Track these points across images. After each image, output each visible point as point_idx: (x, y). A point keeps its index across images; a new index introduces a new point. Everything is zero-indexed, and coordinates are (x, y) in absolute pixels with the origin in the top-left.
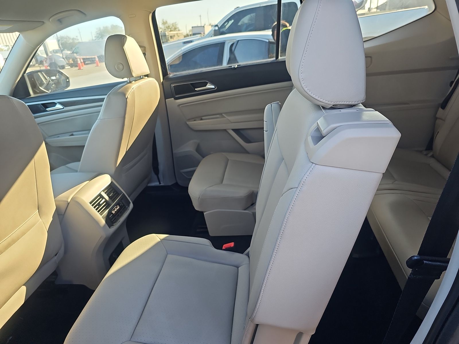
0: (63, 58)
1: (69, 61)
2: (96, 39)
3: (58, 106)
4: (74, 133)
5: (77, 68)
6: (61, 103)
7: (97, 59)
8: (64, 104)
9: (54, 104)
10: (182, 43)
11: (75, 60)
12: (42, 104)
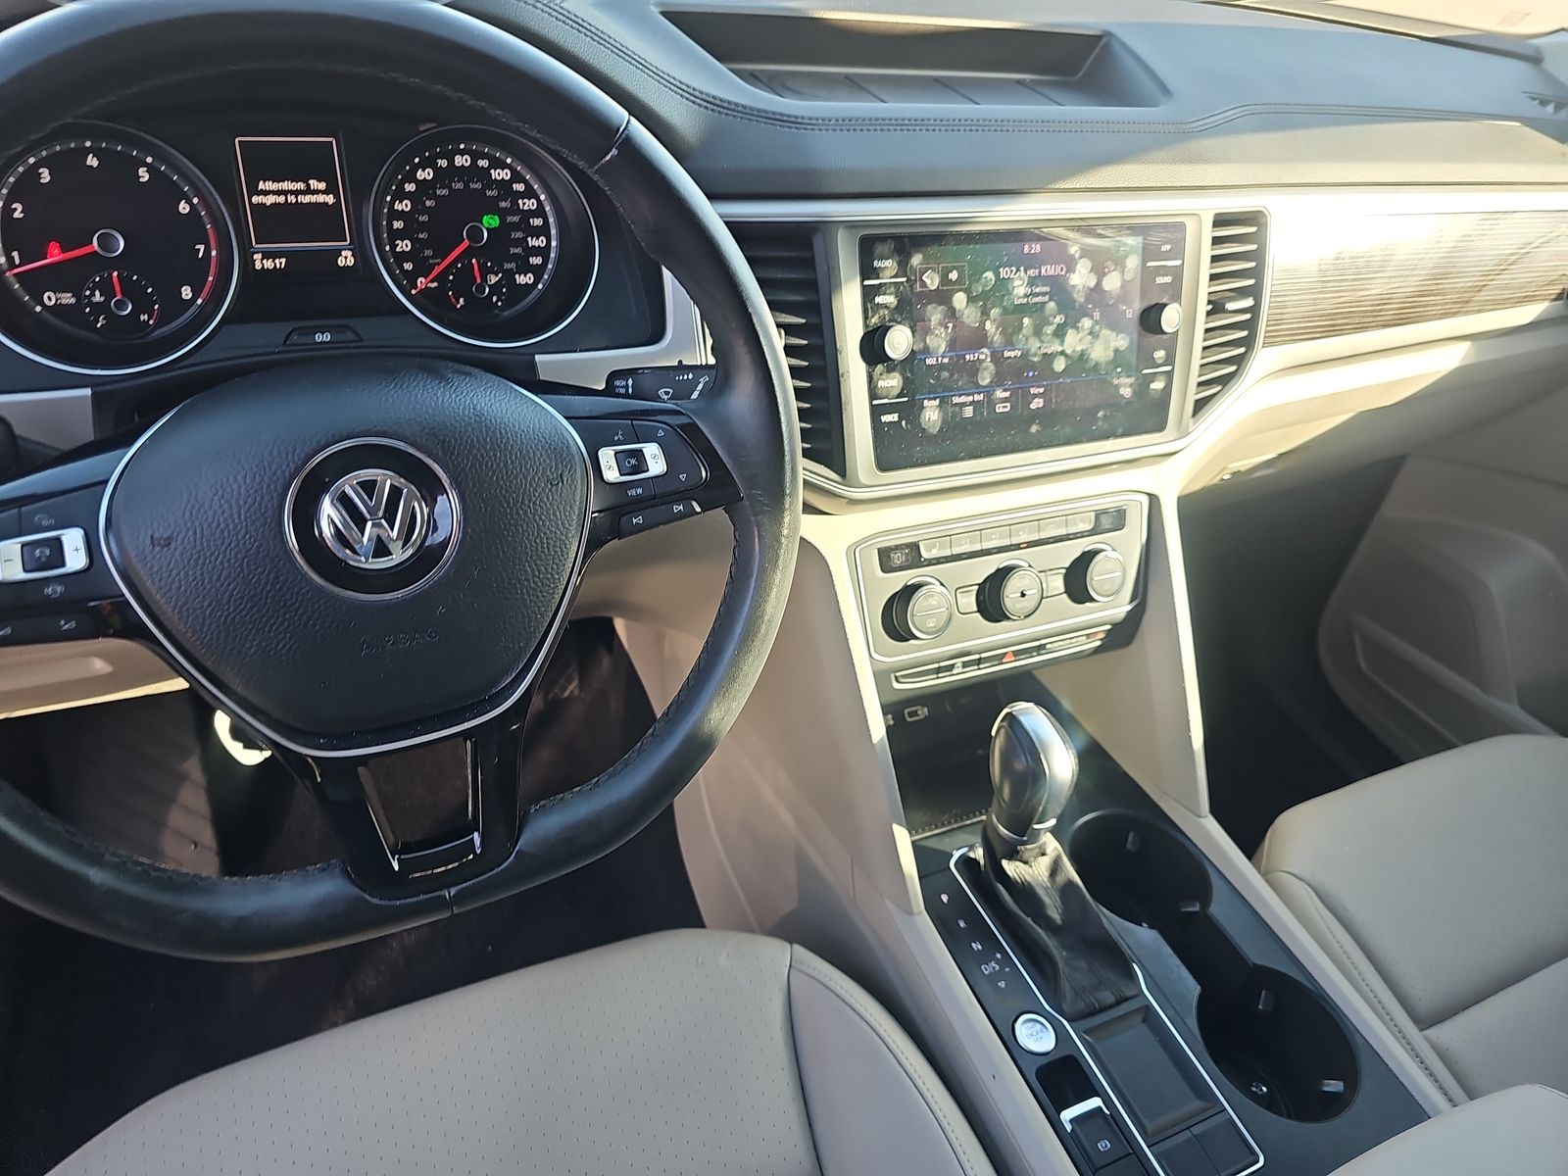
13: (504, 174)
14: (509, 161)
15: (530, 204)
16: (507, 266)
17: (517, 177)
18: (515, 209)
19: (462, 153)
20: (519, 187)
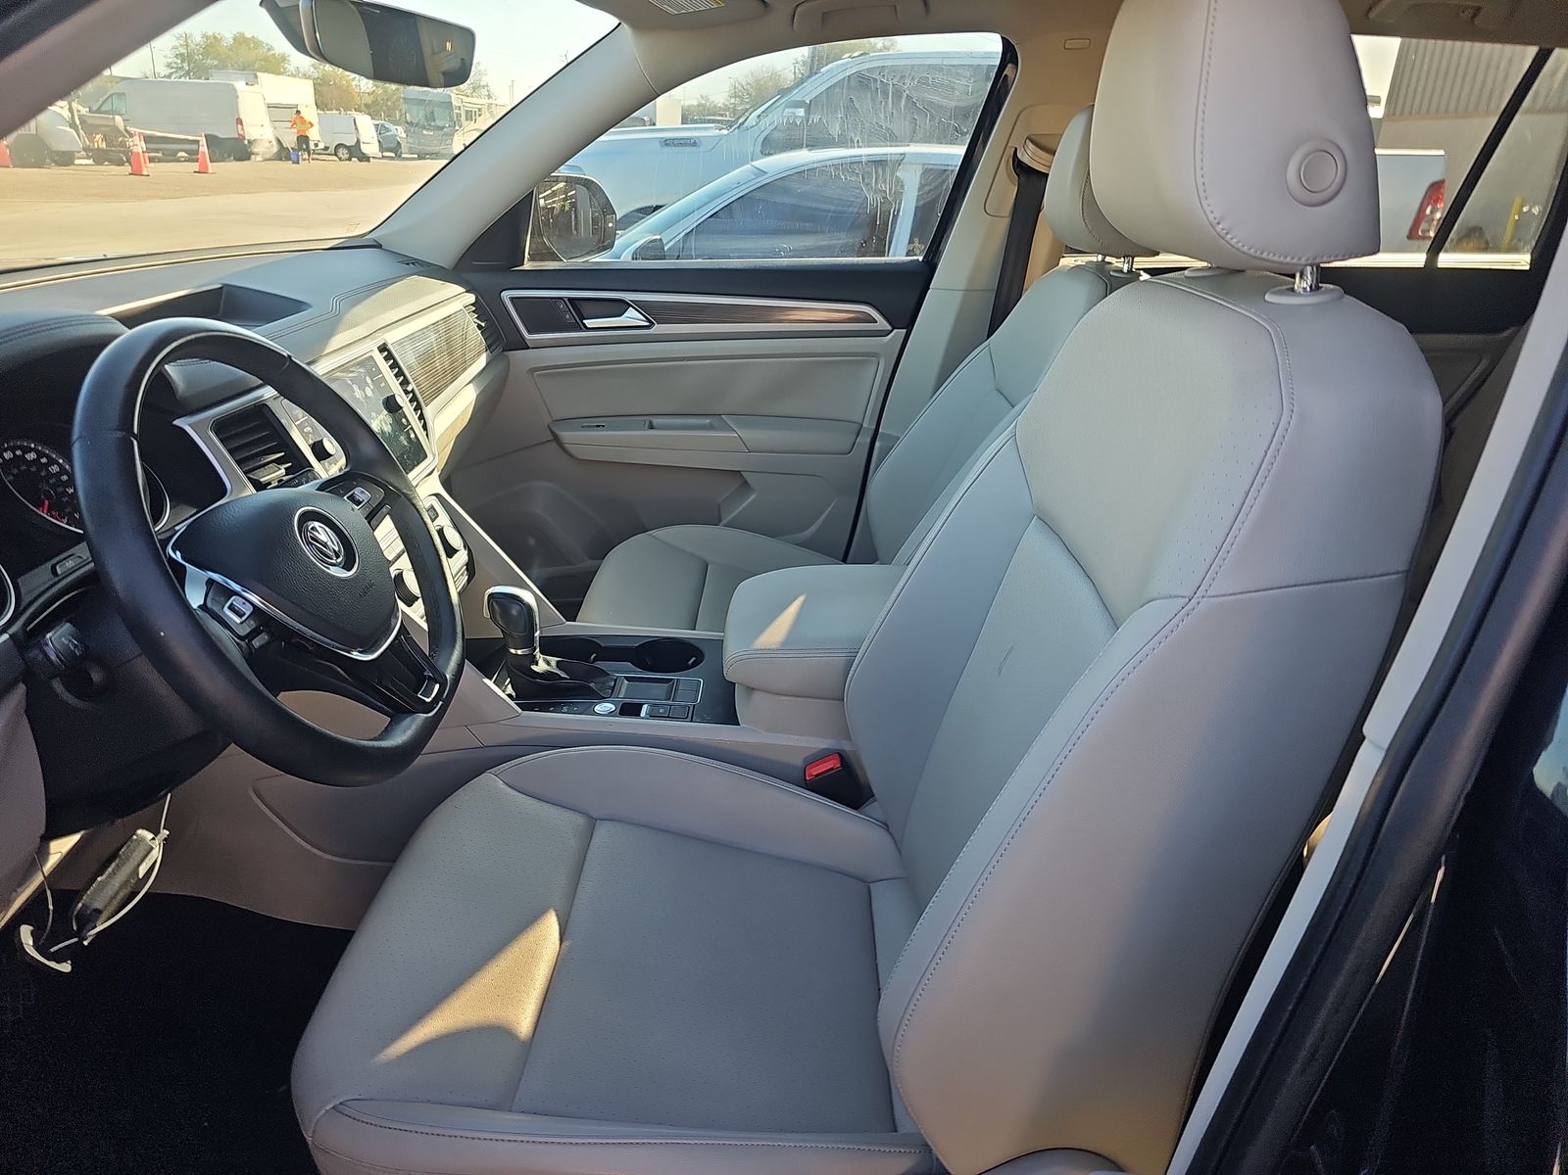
0: (73, 125)
1: (92, 141)
2: (171, 74)
3: (632, 317)
4: (656, 421)
5: (127, 168)
6: (641, 307)
7: (204, 148)
8: (650, 311)
9: (621, 306)
10: (658, 145)
11: (112, 135)
12: (570, 299)
13: (31, 456)
14: (33, 446)
15: (55, 469)
16: (67, 510)
17: (40, 454)
18: (50, 475)
19: (6, 450)
20: (44, 460)
